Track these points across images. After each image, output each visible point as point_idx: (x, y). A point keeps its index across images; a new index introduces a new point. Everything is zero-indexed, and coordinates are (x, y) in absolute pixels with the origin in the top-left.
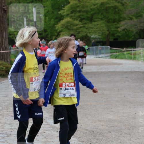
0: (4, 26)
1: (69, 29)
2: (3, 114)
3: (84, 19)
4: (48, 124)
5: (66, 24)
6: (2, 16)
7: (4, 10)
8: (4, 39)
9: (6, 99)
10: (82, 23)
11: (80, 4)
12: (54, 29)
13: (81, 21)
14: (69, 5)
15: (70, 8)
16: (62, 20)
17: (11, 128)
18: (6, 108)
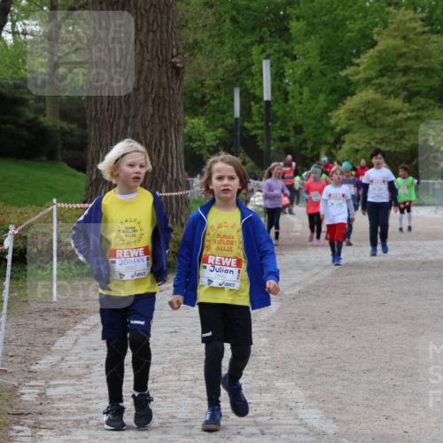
0: (173, 115)
1: (370, 124)
2: (165, 388)
3: (418, 93)
4: (302, 422)
5: (362, 109)
6: (169, 87)
7: (174, 66)
8: (172, 157)
9: (175, 340)
10: (411, 108)
11: (408, 47)
12: (325, 122)
13: (408, 99)
14: (372, 52)
15: (376, 60)
16: (349, 98)
17: (188, 432)
18: (174, 369)
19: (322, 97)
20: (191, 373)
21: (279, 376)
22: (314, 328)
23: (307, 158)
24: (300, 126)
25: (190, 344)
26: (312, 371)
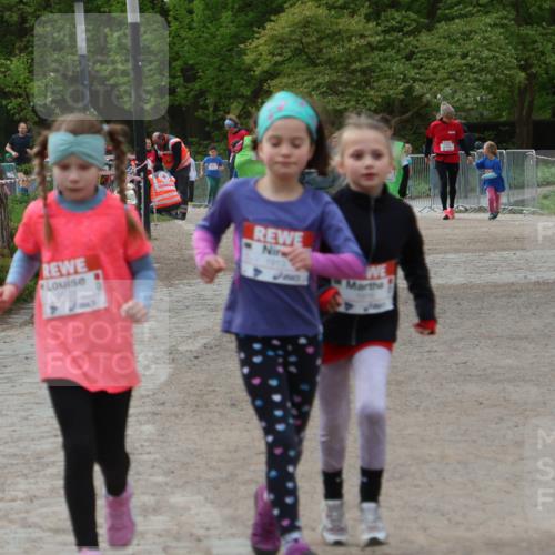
5: (296, 36)
16: (274, 18)
19: (226, 16)
20: (22, 487)
21: (176, 486)
22: (233, 405)
23: (208, 124)
24: (192, 67)
25: (19, 439)
26: (233, 476)
